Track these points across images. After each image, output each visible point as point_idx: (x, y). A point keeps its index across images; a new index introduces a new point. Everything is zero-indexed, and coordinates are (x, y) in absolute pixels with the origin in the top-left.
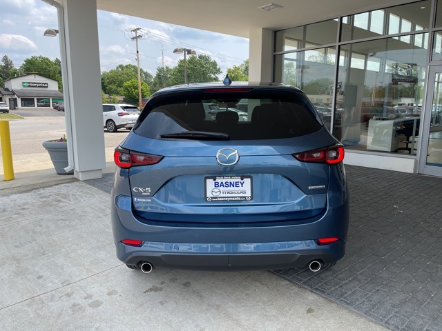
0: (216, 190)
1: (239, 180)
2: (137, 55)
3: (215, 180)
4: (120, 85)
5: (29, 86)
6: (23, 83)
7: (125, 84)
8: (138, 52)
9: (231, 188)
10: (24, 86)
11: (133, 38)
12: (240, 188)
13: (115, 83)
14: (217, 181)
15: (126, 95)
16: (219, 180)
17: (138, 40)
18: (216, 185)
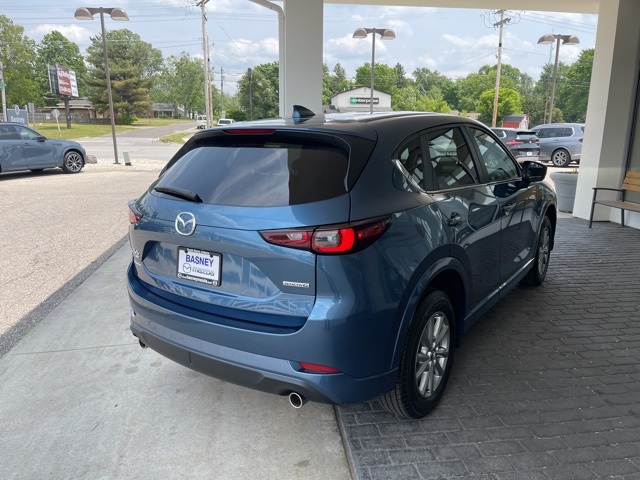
0: (187, 265)
1: (208, 257)
2: (499, 50)
3: (186, 252)
4: (477, 97)
5: (357, 103)
6: (352, 99)
7: (484, 95)
8: (500, 45)
9: (201, 266)
10: (352, 103)
11: (497, 24)
12: (209, 268)
13: (472, 93)
14: (189, 253)
15: (482, 112)
16: (191, 253)
17: (504, 26)
18: (188, 257)
